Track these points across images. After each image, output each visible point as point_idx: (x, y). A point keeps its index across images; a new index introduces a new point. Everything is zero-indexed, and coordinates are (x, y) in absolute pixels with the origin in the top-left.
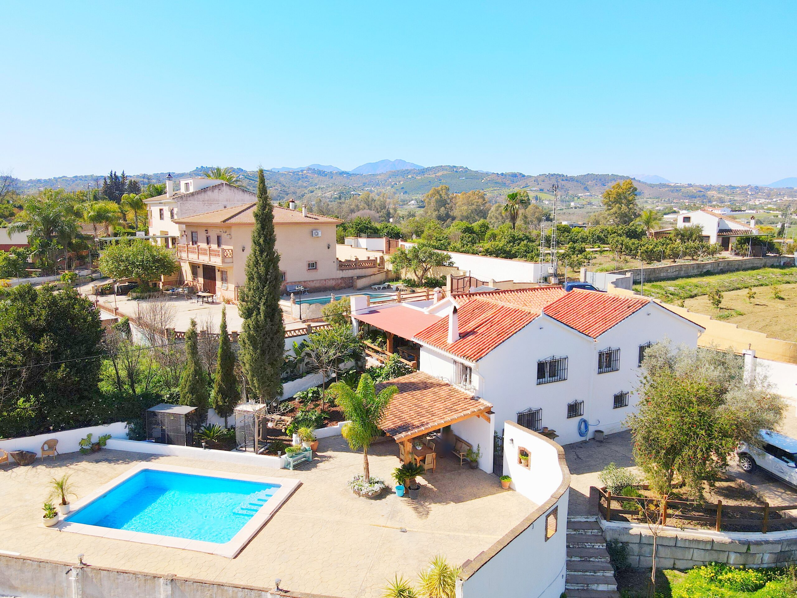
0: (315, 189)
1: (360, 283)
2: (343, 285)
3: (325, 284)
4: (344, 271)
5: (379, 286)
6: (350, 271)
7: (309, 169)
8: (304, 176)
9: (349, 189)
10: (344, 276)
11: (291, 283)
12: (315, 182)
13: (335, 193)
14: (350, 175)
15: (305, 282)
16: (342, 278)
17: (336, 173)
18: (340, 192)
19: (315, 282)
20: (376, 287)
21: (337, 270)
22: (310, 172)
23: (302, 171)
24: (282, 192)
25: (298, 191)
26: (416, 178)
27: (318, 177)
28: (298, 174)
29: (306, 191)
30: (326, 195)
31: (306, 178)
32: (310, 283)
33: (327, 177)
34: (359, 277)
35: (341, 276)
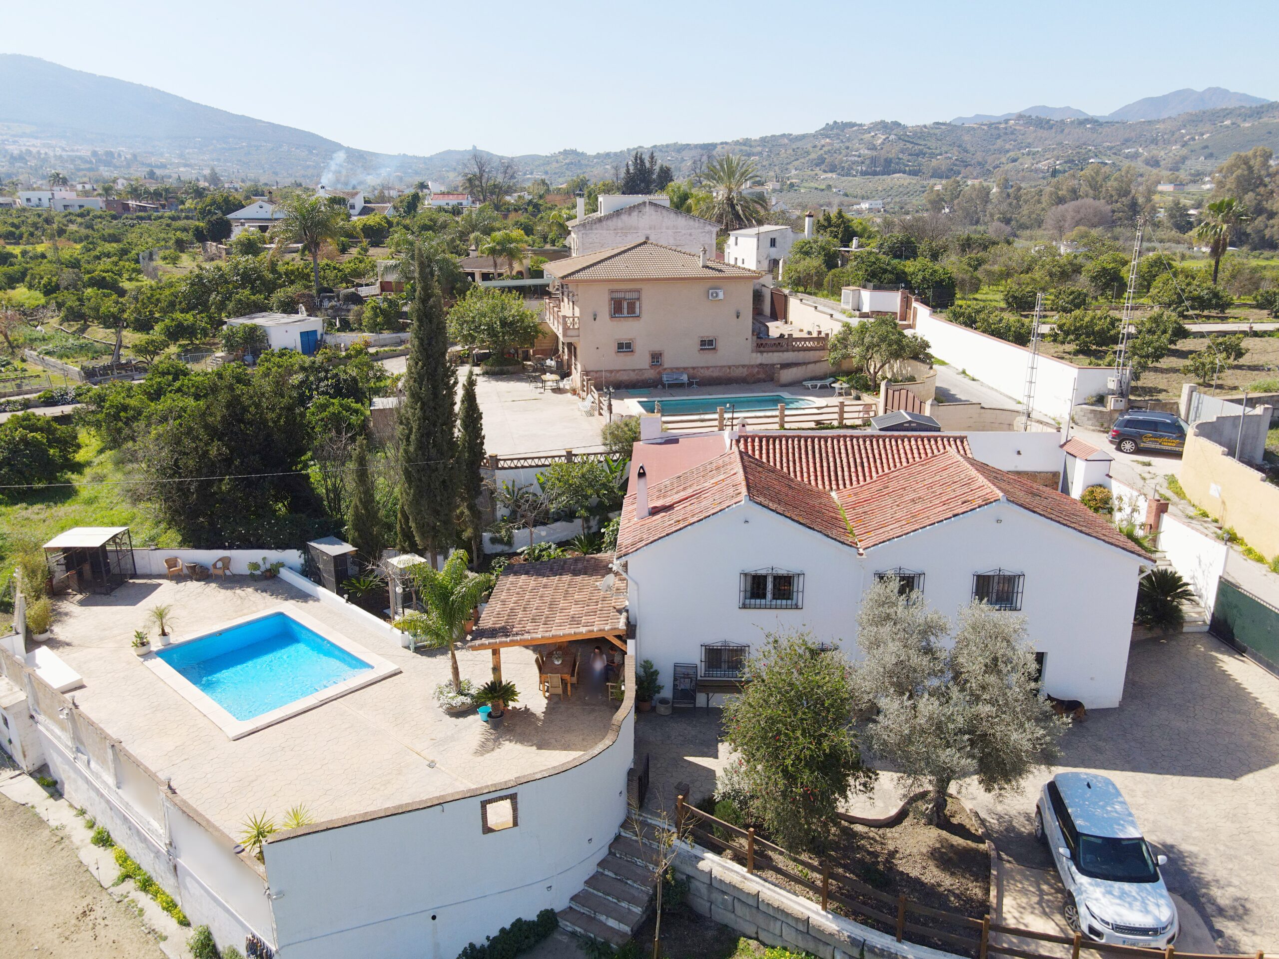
0: (1020, 155)
1: (787, 375)
2: (762, 376)
3: (730, 373)
4: (765, 354)
5: (814, 383)
6: (776, 354)
7: (1020, 117)
8: (1009, 131)
9: (1087, 153)
10: (765, 362)
11: (671, 369)
12: (1029, 141)
13: (1058, 162)
14: (1101, 124)
15: (694, 368)
16: (761, 364)
17: (1072, 122)
18: (1066, 159)
19: (711, 369)
20: (809, 384)
21: (752, 352)
22: (1021, 122)
23: (1006, 121)
24: (958, 163)
25: (990, 159)
26: (1239, 126)
27: (1035, 131)
28: (997, 128)
29: (1004, 160)
30: (1040, 165)
31: (1012, 133)
32: (702, 371)
33: (1053, 130)
34: (786, 366)
35: (759, 362)
